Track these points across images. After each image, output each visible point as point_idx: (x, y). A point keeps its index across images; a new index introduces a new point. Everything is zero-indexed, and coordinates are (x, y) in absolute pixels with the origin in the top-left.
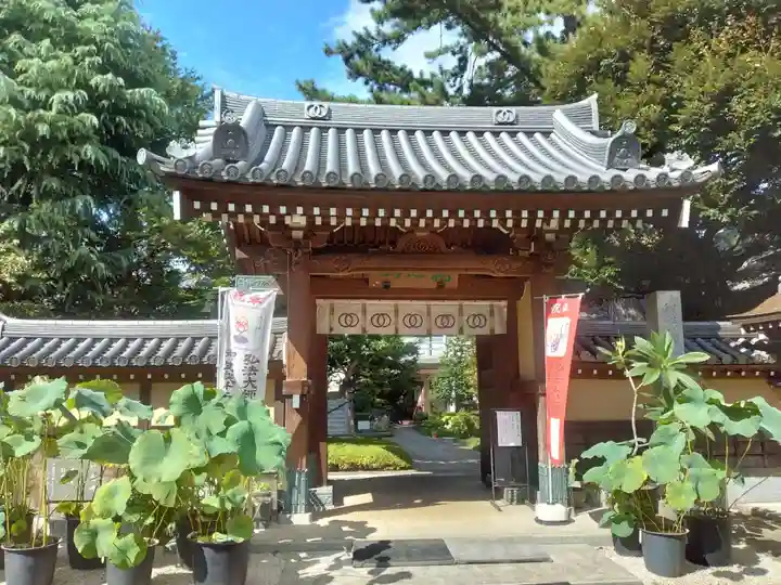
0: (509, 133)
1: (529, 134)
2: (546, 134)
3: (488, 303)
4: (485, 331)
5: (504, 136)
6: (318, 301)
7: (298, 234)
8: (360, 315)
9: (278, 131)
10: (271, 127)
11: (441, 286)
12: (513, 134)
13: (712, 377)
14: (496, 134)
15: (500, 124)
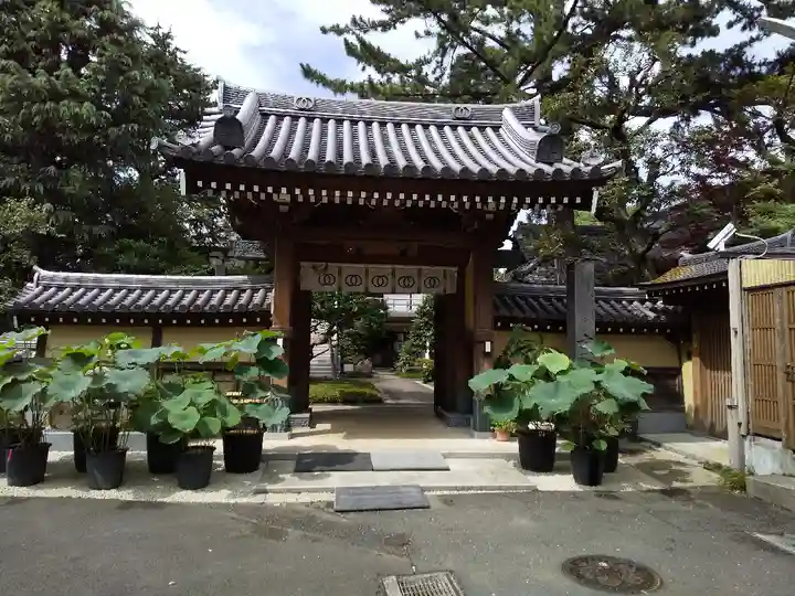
0: (465, 127)
1: (482, 129)
2: (496, 129)
3: (442, 268)
4: (440, 290)
5: (460, 129)
6: (302, 264)
7: (284, 209)
8: (336, 275)
9: (272, 120)
10: (265, 116)
11: (403, 253)
12: (468, 128)
13: (618, 332)
14: (454, 128)
15: (459, 119)
